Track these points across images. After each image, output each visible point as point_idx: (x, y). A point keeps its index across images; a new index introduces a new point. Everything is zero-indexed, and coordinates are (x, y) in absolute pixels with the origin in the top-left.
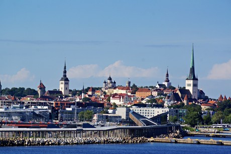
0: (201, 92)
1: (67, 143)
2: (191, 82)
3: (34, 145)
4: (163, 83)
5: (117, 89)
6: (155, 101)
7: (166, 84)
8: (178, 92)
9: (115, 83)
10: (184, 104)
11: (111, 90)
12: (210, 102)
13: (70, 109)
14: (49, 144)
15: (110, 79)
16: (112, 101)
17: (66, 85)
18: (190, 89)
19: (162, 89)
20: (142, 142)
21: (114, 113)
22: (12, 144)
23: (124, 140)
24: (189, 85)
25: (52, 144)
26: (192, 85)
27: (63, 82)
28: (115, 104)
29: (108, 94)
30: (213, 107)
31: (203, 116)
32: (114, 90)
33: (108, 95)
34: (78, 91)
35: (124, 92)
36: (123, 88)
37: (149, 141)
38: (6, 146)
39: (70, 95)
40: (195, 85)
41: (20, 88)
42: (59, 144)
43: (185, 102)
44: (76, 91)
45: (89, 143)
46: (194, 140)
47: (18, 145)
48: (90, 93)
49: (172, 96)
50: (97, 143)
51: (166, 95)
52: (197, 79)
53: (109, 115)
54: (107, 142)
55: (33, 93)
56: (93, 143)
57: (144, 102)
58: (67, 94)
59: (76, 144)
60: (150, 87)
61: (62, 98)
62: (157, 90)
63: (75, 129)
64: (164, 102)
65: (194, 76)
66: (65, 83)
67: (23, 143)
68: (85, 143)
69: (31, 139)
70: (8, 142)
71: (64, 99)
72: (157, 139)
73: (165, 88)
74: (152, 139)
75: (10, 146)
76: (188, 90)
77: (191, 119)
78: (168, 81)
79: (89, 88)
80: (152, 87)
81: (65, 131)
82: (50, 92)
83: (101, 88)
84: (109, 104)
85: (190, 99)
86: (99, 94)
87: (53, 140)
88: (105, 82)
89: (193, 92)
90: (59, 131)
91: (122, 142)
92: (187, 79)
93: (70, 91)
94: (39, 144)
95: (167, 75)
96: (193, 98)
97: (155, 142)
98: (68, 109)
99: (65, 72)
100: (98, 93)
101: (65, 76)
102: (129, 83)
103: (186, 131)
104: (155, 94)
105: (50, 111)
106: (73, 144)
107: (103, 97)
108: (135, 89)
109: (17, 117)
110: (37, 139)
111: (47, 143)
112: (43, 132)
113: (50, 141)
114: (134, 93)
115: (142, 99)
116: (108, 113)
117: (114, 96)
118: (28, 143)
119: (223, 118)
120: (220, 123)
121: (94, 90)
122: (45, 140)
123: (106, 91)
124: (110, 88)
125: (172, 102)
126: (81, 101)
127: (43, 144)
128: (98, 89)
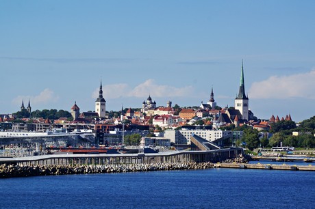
0: (250, 113)
1: (129, 171)
2: (241, 101)
3: (95, 173)
4: (208, 103)
5: (158, 110)
6: (202, 122)
7: (211, 104)
8: (227, 112)
9: (155, 103)
10: (234, 126)
11: (151, 111)
12: (262, 123)
13: (114, 132)
14: (110, 172)
15: (150, 99)
16: (155, 123)
17: (103, 106)
18: (240, 109)
19: (207, 109)
20: (209, 167)
21: (161, 135)
22: (71, 172)
23: (189, 166)
24: (239, 105)
25: (114, 171)
26: (242, 105)
27: (99, 103)
28: (158, 126)
29: (149, 115)
30: (266, 129)
31: (260, 138)
32: (155, 111)
33: (149, 117)
34: (115, 112)
35: (166, 113)
36: (164, 109)
37: (215, 167)
38: (65, 174)
39: (107, 117)
40: (245, 105)
41: (52, 110)
42: (121, 171)
43: (235, 123)
44: (114, 113)
45: (152, 169)
46: (265, 165)
47: (78, 173)
48: (128, 114)
49: (220, 117)
50: (161, 169)
51: (212, 116)
52: (247, 99)
53: (157, 138)
54: (171, 168)
55: (66, 115)
56: (157, 169)
57: (190, 123)
58: (104, 116)
59: (139, 171)
60: (194, 107)
61: (98, 120)
62: (201, 111)
63: (136, 155)
64: (212, 124)
65: (244, 95)
66: (101, 104)
67: (83, 171)
68: (148, 170)
69: (91, 166)
70: (67, 170)
71: (100, 122)
72: (224, 164)
73: (210, 108)
74: (218, 164)
75: (69, 174)
76: (238, 111)
77: (249, 143)
78: (213, 101)
79: (127, 109)
80: (196, 108)
81: (125, 157)
82: (85, 114)
83: (140, 109)
84: (152, 126)
85: (240, 121)
86: (139, 116)
87: (115, 167)
88: (144, 103)
89: (244, 112)
90: (119, 157)
91: (187, 168)
92: (237, 99)
93: (107, 112)
94: (99, 171)
95: (212, 94)
96: (243, 119)
97: (222, 167)
98: (111, 132)
99: (101, 92)
100: (137, 115)
101: (101, 96)
102: (170, 103)
103: (249, 156)
104: (200, 114)
105: (94, 134)
106: (136, 171)
107: (143, 118)
108: (178, 110)
109: (62, 142)
110: (98, 166)
111: (108, 171)
112: (102, 158)
113: (112, 168)
114: (176, 114)
115: (188, 121)
116: (155, 136)
117: (157, 117)
118: (88, 170)
119: (282, 140)
120: (279, 146)
121: (132, 111)
122: (106, 167)
123: (146, 112)
124: (150, 109)
125: (221, 123)
126: (120, 123)
127: (105, 171)
128: (136, 110)
